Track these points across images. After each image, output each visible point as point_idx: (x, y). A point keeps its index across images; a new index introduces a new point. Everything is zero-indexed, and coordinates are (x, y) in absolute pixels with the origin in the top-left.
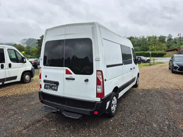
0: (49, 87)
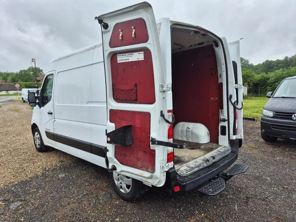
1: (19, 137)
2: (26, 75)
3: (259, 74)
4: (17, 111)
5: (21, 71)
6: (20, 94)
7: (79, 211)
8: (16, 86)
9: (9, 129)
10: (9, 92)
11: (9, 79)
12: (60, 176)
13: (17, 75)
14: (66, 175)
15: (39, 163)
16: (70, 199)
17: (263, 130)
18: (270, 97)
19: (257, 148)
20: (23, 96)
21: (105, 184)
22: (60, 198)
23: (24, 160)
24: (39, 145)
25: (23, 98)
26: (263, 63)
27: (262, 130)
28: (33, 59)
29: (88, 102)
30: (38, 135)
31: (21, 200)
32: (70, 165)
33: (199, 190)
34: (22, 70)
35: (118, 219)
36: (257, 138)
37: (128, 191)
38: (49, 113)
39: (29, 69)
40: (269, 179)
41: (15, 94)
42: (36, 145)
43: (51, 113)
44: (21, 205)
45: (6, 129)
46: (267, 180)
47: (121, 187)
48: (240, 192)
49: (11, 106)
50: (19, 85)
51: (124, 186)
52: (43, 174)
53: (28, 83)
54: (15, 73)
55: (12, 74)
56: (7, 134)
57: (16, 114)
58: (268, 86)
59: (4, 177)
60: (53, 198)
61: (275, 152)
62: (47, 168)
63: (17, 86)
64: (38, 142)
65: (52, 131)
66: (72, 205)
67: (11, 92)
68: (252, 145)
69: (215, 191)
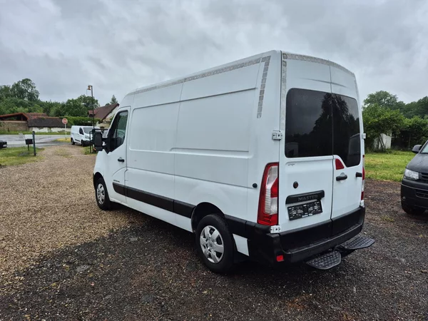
0: (302, 211)
1: (74, 190)
2: (76, 106)
3: (410, 118)
4: (66, 155)
5: (69, 101)
6: (69, 133)
7: (158, 280)
8: (63, 121)
9: (60, 179)
10: (52, 129)
11: (53, 111)
12: (133, 239)
13: (63, 106)
14: (139, 240)
15: (103, 223)
16: (147, 266)
17: (404, 198)
18: (416, 153)
19: (393, 222)
20: (72, 136)
21: (188, 253)
22: (135, 264)
23: (85, 218)
24: (103, 200)
25: (72, 139)
26: (419, 102)
27: (402, 197)
28: (89, 87)
29: (173, 149)
30: (103, 188)
31: (88, 264)
32: (143, 227)
33: (308, 263)
34: (71, 99)
35: (205, 292)
36: (396, 208)
37: (218, 260)
38: (119, 160)
39: (80, 99)
40: (403, 260)
41: (60, 133)
42: (98, 200)
43: (123, 161)
44: (88, 269)
45: (56, 179)
46: (400, 261)
47: (210, 256)
48: (362, 273)
49: (56, 148)
50: (67, 121)
51: (214, 254)
52: (110, 236)
53: (78, 118)
54: (61, 103)
55: (56, 104)
56: (58, 184)
57: (66, 160)
58: (423, 135)
59: (64, 237)
60: (126, 264)
61: (418, 229)
62: (115, 230)
63: (65, 121)
64: (102, 197)
65: (122, 183)
66: (149, 273)
67: (54, 130)
68: (387, 217)
69: (328, 265)
